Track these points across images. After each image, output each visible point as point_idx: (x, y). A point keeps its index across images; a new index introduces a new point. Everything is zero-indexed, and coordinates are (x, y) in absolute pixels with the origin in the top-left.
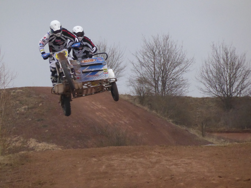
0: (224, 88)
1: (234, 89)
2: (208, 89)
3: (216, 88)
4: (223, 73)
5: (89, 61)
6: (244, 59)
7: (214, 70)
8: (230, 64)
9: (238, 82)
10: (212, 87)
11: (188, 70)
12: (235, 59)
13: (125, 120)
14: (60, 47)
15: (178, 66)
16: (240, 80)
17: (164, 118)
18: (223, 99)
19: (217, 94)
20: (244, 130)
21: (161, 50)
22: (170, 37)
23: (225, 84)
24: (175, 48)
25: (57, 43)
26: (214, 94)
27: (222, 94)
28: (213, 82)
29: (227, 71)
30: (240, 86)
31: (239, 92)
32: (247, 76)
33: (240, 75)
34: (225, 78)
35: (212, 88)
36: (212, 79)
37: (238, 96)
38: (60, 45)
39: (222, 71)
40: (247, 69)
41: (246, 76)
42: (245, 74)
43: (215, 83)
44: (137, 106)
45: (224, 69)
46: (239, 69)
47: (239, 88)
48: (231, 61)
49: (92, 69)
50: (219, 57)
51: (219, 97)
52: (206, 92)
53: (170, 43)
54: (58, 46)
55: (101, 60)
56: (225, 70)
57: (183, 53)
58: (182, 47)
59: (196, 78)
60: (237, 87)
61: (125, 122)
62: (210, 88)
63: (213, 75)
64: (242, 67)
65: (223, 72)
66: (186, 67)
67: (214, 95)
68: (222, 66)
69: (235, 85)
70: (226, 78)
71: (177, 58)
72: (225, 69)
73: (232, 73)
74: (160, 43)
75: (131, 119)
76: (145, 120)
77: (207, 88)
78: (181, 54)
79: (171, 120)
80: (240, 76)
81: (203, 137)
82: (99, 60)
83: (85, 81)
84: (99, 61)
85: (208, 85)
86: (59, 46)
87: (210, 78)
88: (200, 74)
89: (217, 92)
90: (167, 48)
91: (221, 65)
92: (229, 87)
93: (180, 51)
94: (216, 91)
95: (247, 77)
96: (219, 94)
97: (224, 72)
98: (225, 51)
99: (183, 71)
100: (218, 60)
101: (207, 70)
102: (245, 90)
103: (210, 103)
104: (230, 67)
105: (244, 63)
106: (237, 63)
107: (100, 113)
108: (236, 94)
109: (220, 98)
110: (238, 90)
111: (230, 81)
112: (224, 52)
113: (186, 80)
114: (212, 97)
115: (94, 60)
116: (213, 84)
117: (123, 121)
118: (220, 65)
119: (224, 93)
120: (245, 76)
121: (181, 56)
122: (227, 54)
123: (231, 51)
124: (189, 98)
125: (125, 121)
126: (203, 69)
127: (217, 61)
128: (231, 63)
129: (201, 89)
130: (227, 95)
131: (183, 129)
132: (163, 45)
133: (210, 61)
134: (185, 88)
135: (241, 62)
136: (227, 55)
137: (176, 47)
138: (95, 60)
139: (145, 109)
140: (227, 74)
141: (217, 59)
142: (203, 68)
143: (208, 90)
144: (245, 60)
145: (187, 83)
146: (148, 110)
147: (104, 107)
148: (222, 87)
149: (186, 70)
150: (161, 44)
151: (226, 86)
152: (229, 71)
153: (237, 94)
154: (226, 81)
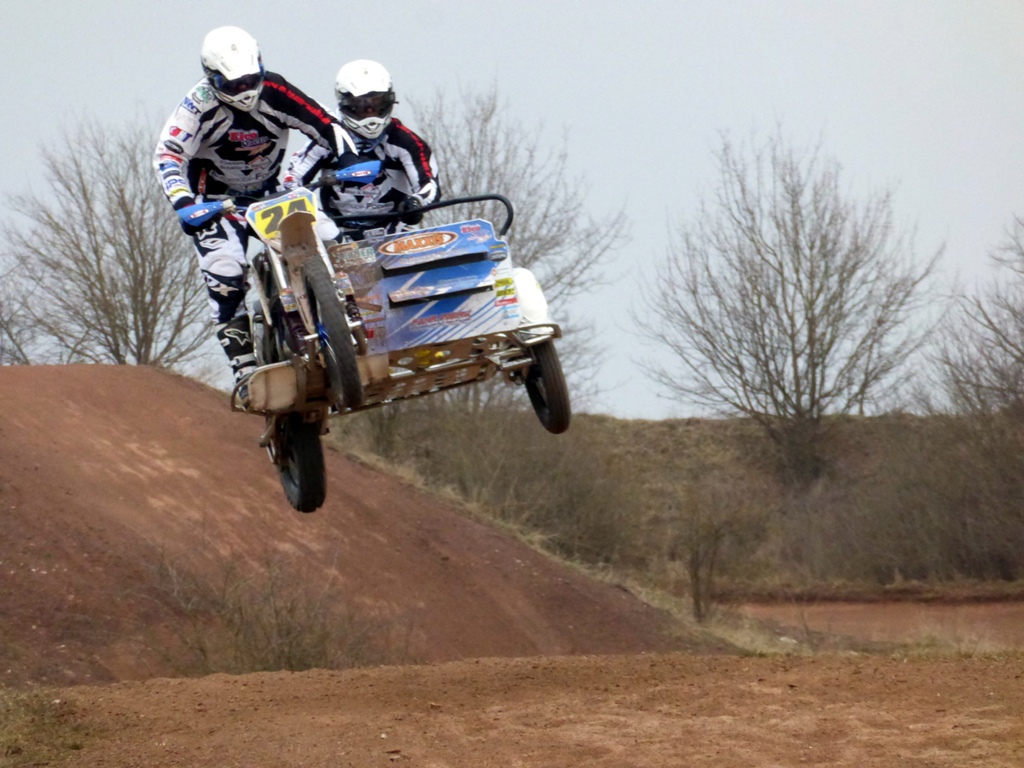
0: (783, 371)
1: (832, 373)
2: (695, 374)
3: (738, 372)
4: (775, 291)
5: (423, 242)
6: (882, 221)
7: (728, 276)
8: (811, 248)
9: (854, 340)
10: (719, 367)
11: (593, 279)
12: (836, 220)
13: (302, 537)
14: (250, 167)
15: (543, 258)
16: (861, 331)
17: (499, 522)
18: (773, 426)
19: (745, 402)
20: (888, 587)
21: (459, 175)
22: (500, 103)
23: (787, 349)
24: (528, 165)
25: (238, 149)
26: (726, 399)
27: (770, 400)
28: (724, 338)
29: (798, 286)
30: (862, 361)
31: (855, 389)
32: (897, 310)
33: (861, 305)
34: (785, 317)
35: (719, 370)
36: (720, 326)
37: (854, 411)
38: (253, 158)
39: (772, 281)
40: (898, 273)
41: (893, 308)
42: (889, 297)
43: (735, 344)
44: (363, 464)
45: (782, 274)
46: (859, 273)
47: (855, 370)
48: (817, 229)
49: (434, 282)
50: (757, 211)
51: (757, 416)
52: (687, 393)
53: (501, 138)
54: (242, 165)
55: (479, 235)
56: (784, 280)
57: (571, 190)
58: (563, 157)
59: (635, 318)
60: (846, 366)
61: (301, 546)
62: (706, 370)
63: (721, 301)
64: (873, 263)
65: (776, 286)
66: (584, 263)
67: (726, 407)
68: (771, 258)
69: (837, 356)
70: (791, 318)
71: (539, 213)
72: (788, 272)
73: (820, 291)
74: (448, 135)
75: (336, 532)
76: (408, 534)
77: (691, 369)
78: (561, 195)
79: (537, 537)
80: (865, 307)
81: (699, 621)
82: (469, 235)
83: (406, 346)
84: (469, 239)
85: (697, 357)
86: (247, 163)
87: (708, 321)
88: (657, 300)
89: (745, 391)
90: (486, 165)
91: (763, 250)
92: (809, 366)
93: (553, 180)
94: (740, 389)
95: (901, 315)
96: (754, 403)
97: (780, 290)
98: (788, 179)
99: (571, 285)
100: (750, 224)
101: (695, 277)
102: (888, 380)
103: (708, 450)
104: (811, 262)
105: (883, 240)
106: (846, 242)
107: (172, 501)
108: (841, 403)
109: (762, 423)
110: (850, 383)
111: (811, 331)
112: (779, 184)
113: (586, 328)
114: (715, 418)
115: (446, 238)
116: (726, 348)
117: (293, 541)
118: (759, 252)
119: (780, 397)
120: (885, 307)
121: (558, 203)
122: (794, 194)
123: (819, 179)
124: (601, 420)
125: (304, 542)
126: (675, 271)
127: (743, 231)
128: (818, 243)
129: (662, 376)
130: (797, 407)
131: (601, 582)
132: (464, 149)
133: (707, 230)
134: (580, 372)
135: (866, 234)
136: (794, 202)
137: (531, 156)
138: (453, 236)
139: (401, 478)
140: (793, 301)
141: (743, 221)
142: (673, 265)
143: (696, 379)
144: (887, 227)
145: (586, 345)
146: (419, 483)
147: (188, 467)
148: (772, 366)
149: (583, 277)
150: (453, 143)
151: (790, 360)
152: (805, 284)
153: (849, 400)
154: (793, 337)
